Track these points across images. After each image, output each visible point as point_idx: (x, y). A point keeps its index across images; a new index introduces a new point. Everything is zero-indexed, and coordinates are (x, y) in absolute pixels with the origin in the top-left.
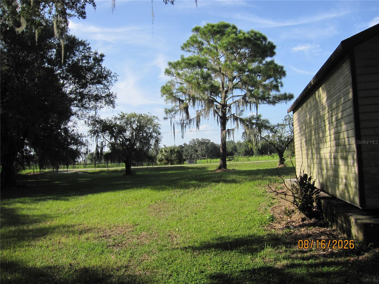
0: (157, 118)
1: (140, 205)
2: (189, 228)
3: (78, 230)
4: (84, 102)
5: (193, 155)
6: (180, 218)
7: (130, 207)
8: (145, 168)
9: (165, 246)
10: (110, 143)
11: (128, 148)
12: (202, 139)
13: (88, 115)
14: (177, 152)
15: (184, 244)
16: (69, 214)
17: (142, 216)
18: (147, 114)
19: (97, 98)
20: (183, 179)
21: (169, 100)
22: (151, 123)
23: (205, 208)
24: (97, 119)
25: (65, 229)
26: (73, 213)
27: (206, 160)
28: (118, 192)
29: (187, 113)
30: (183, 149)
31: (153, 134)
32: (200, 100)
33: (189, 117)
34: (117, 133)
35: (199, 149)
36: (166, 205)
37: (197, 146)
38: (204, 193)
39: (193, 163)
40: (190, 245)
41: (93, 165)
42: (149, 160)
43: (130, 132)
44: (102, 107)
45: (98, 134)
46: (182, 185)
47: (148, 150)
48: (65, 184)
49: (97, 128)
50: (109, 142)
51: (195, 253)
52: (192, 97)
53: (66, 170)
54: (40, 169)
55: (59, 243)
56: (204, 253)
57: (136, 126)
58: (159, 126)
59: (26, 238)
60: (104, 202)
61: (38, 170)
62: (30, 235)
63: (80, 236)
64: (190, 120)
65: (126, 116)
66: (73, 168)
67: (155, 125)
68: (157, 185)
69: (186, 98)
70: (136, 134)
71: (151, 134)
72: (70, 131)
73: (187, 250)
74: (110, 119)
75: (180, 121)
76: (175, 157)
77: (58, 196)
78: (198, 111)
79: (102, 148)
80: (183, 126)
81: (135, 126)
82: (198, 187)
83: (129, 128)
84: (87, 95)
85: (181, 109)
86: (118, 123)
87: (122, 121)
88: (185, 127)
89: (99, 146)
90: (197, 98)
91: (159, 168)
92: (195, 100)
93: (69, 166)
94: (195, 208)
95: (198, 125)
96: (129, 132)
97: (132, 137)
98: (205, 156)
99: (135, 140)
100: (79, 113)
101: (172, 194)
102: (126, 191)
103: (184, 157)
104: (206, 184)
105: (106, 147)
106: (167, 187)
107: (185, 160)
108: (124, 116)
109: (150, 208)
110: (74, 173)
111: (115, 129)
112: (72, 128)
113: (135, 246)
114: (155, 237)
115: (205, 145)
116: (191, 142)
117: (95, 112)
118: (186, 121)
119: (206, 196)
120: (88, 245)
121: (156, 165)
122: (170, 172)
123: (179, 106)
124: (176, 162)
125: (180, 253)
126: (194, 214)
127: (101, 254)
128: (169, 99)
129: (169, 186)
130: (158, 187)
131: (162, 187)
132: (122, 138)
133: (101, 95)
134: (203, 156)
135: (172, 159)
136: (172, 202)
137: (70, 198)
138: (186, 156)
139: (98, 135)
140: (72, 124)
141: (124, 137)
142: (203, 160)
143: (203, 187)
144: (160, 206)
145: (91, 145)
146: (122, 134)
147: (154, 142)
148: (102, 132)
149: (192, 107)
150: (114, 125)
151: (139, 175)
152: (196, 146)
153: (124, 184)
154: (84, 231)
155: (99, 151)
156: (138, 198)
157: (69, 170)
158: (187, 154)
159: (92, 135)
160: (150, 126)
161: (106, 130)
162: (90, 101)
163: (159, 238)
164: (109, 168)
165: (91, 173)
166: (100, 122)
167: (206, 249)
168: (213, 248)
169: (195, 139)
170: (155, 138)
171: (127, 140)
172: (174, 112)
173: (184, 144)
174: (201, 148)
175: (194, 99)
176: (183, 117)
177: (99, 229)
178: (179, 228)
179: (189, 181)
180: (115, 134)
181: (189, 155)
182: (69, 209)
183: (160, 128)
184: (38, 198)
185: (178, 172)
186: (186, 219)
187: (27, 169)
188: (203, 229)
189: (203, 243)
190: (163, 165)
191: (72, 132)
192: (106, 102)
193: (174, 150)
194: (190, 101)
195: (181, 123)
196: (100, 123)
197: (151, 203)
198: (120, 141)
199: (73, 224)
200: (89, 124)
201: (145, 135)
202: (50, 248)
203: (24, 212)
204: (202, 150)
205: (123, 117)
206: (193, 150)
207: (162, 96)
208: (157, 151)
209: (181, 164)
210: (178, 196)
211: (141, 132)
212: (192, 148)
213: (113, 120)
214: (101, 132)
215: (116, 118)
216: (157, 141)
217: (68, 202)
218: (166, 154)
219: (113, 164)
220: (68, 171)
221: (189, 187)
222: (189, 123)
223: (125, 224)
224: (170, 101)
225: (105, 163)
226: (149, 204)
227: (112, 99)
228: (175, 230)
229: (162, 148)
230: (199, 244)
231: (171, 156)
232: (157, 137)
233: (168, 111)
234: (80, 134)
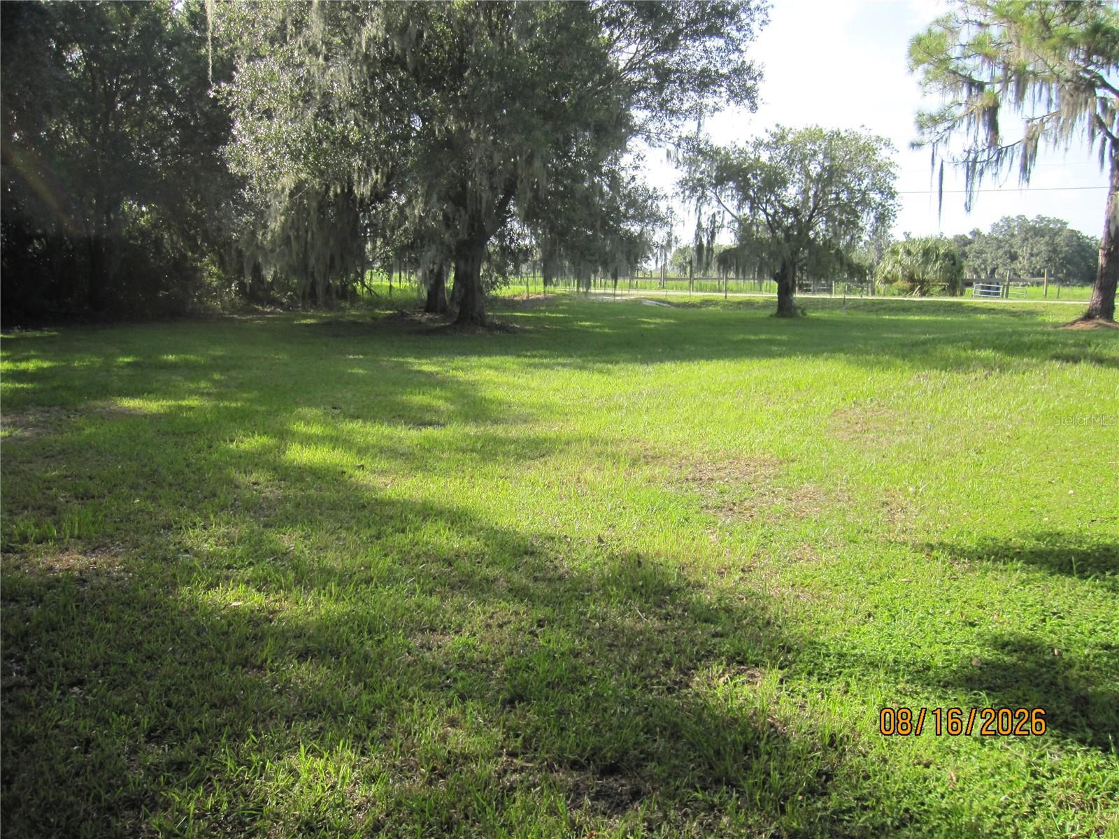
0: (887, 144)
1: (806, 404)
2: (952, 491)
3: (627, 454)
4: (666, 93)
5: (1001, 270)
6: (925, 457)
7: (778, 408)
8: (835, 301)
9: (866, 531)
10: (737, 219)
11: (788, 237)
12: (1039, 216)
13: (675, 134)
14: (946, 255)
15: (926, 534)
16: (609, 410)
17: (809, 438)
18: (857, 129)
19: (705, 81)
20: (951, 341)
21: (933, 84)
22: (866, 162)
23: (1015, 438)
24: (701, 146)
25: (595, 447)
26: (621, 407)
27: (1042, 289)
28: (747, 361)
29: (993, 126)
30: (967, 249)
31: (872, 195)
32: (1045, 81)
33: (996, 139)
34: (760, 189)
35: (1024, 252)
36: (886, 415)
37: (1017, 241)
38: (1016, 391)
39: (998, 294)
40: (946, 541)
41: (686, 283)
42: (851, 276)
43: (800, 188)
44: (718, 109)
45: (703, 193)
46: (947, 360)
47: (850, 247)
48: (607, 330)
49: (702, 173)
50: (733, 215)
51: (957, 567)
52: (1016, 72)
53: (610, 291)
54: (545, 284)
55: (579, 480)
56: (987, 571)
57: (819, 169)
58: (892, 170)
59: (500, 458)
60: (705, 387)
61: (540, 288)
62: (509, 452)
63: (632, 470)
64: (1000, 152)
65: (790, 138)
66: (630, 286)
67: (879, 168)
68: (868, 353)
69: (992, 77)
70: (816, 193)
71: (864, 193)
72: (626, 180)
73: (934, 553)
74: (741, 145)
75: (965, 155)
76: (935, 272)
77: (584, 361)
78: (1033, 119)
79: (713, 235)
80: (972, 168)
81: (814, 169)
82: (1001, 371)
83: (797, 176)
84: (677, 71)
85: (972, 112)
86: (765, 157)
87: (777, 151)
88: (982, 173)
89: (704, 226)
90: (1035, 74)
91: (882, 302)
92: (1026, 80)
93: (620, 281)
94: (979, 434)
95: (1025, 169)
96: (797, 188)
97: (803, 202)
98: (1043, 276)
99: (814, 211)
100: (653, 127)
101: (911, 383)
102: (773, 361)
103: (967, 275)
104: (1027, 364)
105: (724, 230)
106: (899, 362)
107: (969, 284)
108: (783, 138)
109: (836, 418)
110: (631, 300)
111: (755, 176)
112: (631, 172)
113: (778, 518)
114: (839, 501)
115: (1047, 238)
116: (997, 225)
117: (697, 122)
118: (986, 153)
119: (1025, 402)
120: (650, 498)
121: (873, 293)
122: (917, 318)
123: (966, 103)
124: (938, 289)
125: (909, 559)
126: (972, 450)
127: (681, 524)
128: (936, 78)
129: (904, 357)
130: (868, 357)
131: (881, 358)
132: (773, 206)
133: (717, 72)
134: (1033, 275)
135: (926, 277)
136: (908, 409)
137: (616, 368)
138: (975, 271)
139: (703, 196)
140: (632, 161)
141: (779, 202)
142: (1034, 289)
143: (1017, 372)
144: (869, 414)
145: (681, 224)
146: (772, 192)
147: (873, 220)
148: (715, 186)
149: (1013, 106)
150: (751, 165)
151: (818, 319)
152: (1013, 241)
153: (771, 342)
154: (643, 460)
155: (705, 242)
156: (803, 387)
157: (618, 292)
158: (979, 266)
159: (687, 193)
160: (865, 170)
161: (729, 180)
162: (684, 91)
163: (851, 506)
164: (729, 295)
165: (678, 305)
166: (710, 154)
167: (995, 561)
168: (1018, 561)
169: (1014, 216)
170: (877, 208)
171: (787, 211)
172: (946, 125)
173: (971, 233)
174: (1032, 249)
175: (1020, 79)
176: (976, 141)
177: (686, 458)
178: (917, 487)
179: (973, 349)
180: (754, 193)
181: (985, 269)
182: (610, 397)
183: (895, 178)
184: (536, 360)
185: (940, 318)
186: (945, 463)
187: (514, 284)
188: (996, 499)
189: (989, 542)
190: (894, 295)
191: (629, 183)
192: (732, 92)
193: (937, 248)
194: (1005, 88)
195: (966, 161)
196: (711, 157)
197: (842, 404)
198: (767, 215)
199: (618, 436)
200: (678, 161)
201: (844, 196)
202: (555, 490)
203: (500, 394)
204: (1032, 255)
205: (780, 139)
206: (1001, 252)
207: (912, 70)
208: (880, 250)
209: (953, 295)
210: (930, 393)
211: (834, 189)
212: (999, 247)
213: (750, 149)
214: (711, 184)
215: (758, 144)
216: (882, 218)
217: (610, 379)
218: (907, 261)
219: (741, 282)
220: (614, 295)
221: (969, 367)
222: (997, 161)
223: (758, 454)
224: (935, 87)
225: (719, 279)
226: (834, 405)
227: (750, 83)
228: (904, 490)
229: (898, 243)
230: (976, 541)
231: (925, 267)
232: (884, 206)
233: (927, 122)
234: (651, 190)
